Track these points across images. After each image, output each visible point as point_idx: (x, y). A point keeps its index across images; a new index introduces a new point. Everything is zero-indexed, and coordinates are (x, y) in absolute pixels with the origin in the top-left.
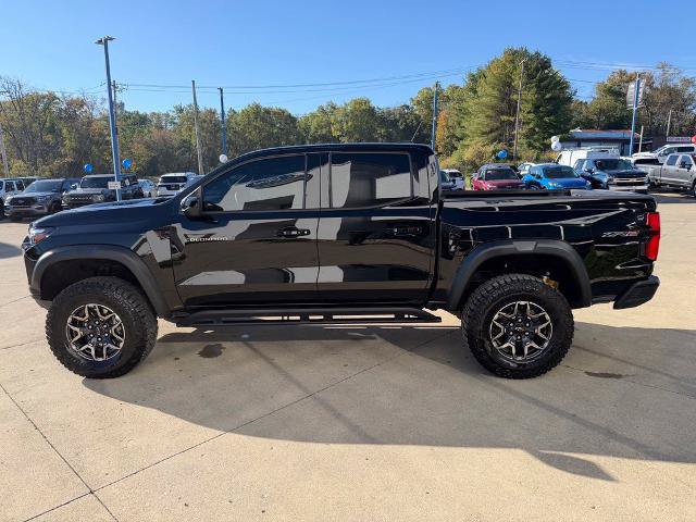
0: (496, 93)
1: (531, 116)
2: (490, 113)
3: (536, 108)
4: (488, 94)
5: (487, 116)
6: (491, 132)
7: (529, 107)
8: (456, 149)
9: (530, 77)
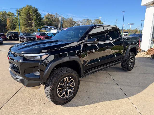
0: (26, 15)
1: (35, 22)
2: (25, 20)
3: (36, 20)
4: (23, 15)
5: (24, 21)
6: (26, 24)
7: (35, 19)
8: (16, 28)
9: (34, 13)
